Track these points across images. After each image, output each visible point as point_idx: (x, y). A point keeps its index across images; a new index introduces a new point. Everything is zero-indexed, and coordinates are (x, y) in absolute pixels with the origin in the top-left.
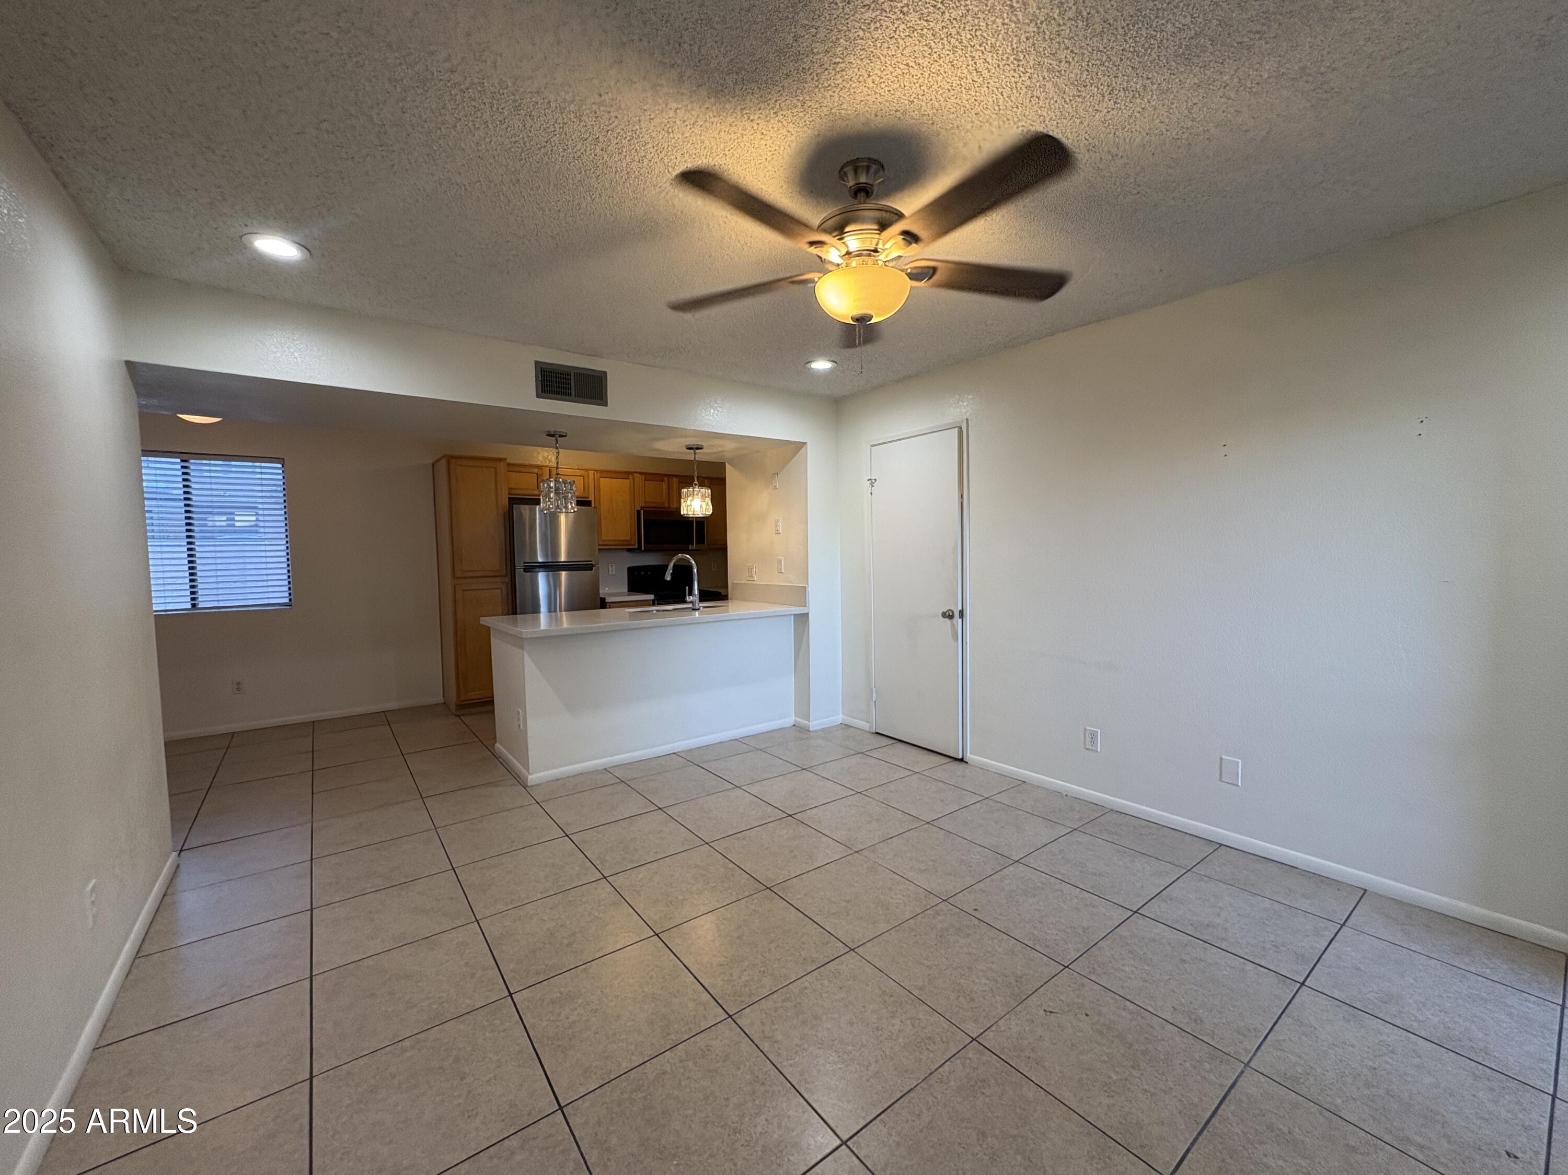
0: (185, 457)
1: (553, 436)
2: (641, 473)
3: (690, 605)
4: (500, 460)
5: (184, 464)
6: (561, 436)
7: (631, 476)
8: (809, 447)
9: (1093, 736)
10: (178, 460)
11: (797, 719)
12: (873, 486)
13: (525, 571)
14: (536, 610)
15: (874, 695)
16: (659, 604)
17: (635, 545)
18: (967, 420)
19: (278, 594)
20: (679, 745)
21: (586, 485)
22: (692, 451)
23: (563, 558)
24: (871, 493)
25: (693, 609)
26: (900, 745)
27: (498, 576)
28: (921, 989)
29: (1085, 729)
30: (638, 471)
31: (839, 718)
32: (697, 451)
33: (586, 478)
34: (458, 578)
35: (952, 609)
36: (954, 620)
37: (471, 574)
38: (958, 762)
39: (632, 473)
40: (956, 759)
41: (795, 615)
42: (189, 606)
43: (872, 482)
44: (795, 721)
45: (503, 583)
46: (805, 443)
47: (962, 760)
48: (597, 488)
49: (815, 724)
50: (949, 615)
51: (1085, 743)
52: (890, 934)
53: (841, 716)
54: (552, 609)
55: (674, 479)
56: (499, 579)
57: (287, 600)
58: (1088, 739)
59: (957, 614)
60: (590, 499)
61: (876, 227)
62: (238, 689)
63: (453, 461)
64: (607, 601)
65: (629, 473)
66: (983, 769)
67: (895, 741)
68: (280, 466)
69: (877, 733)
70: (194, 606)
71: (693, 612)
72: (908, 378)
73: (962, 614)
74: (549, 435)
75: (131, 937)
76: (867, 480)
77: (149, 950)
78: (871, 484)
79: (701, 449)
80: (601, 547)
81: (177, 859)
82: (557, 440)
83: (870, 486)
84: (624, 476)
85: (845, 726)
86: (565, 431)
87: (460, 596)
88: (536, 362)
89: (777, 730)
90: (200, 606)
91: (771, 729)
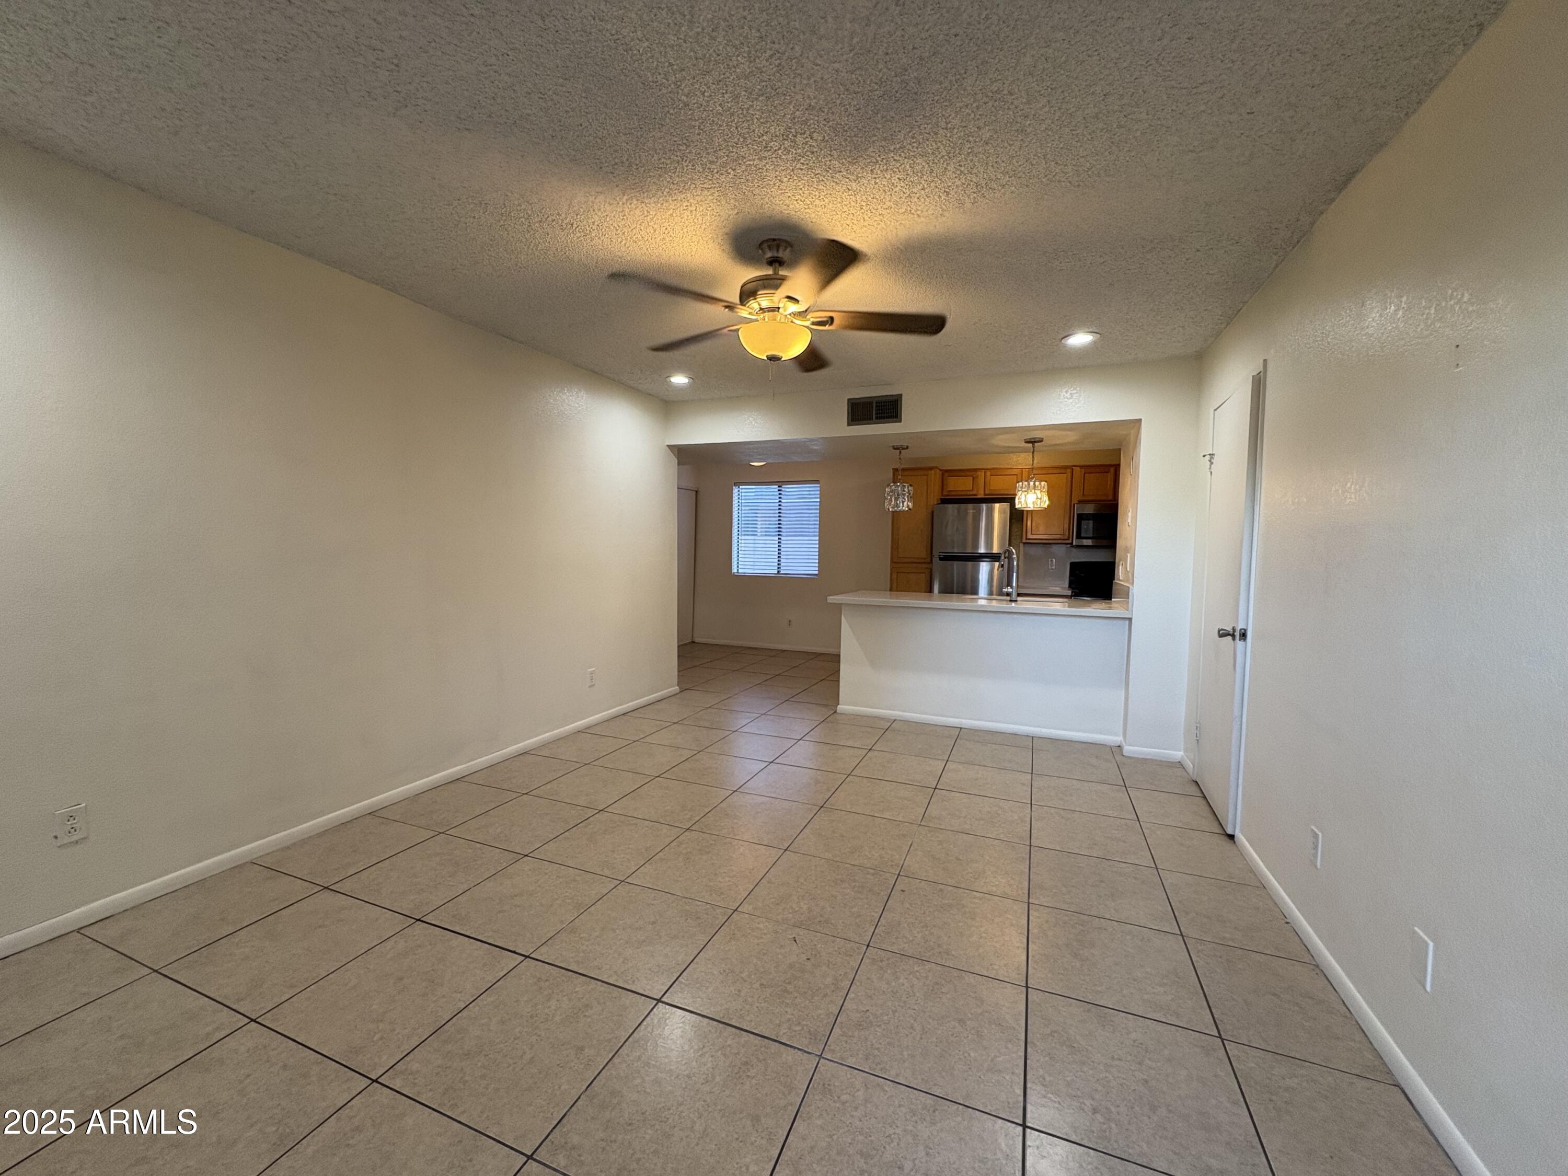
0: (780, 484)
1: (897, 449)
2: (1081, 467)
4: (931, 468)
5: (780, 488)
6: (903, 449)
8: (1143, 424)
9: (1317, 840)
10: (776, 486)
11: (1123, 741)
12: (1212, 463)
13: (941, 559)
14: (977, 591)
15: (1197, 732)
17: (1068, 539)
19: (814, 569)
22: (1030, 445)
23: (995, 551)
24: (1211, 473)
27: (925, 563)
29: (1311, 828)
30: (1078, 464)
31: (1178, 754)
33: (1019, 476)
34: (895, 563)
35: (1234, 627)
36: (1235, 641)
37: (906, 560)
38: (1223, 838)
40: (1226, 834)
41: (1124, 620)
42: (778, 572)
43: (1209, 458)
44: (1119, 741)
45: (927, 568)
46: (1140, 420)
47: (1233, 838)
53: (1182, 753)
56: (923, 565)
57: (817, 572)
59: (1237, 634)
62: (790, 624)
65: (1066, 467)
67: (1201, 795)
68: (819, 486)
69: (1196, 782)
73: (1243, 636)
74: (895, 449)
75: (625, 706)
76: (1204, 456)
77: (629, 714)
78: (1210, 461)
79: (1042, 441)
80: (1028, 541)
81: (678, 691)
82: (900, 452)
83: (1209, 463)
84: (1063, 471)
85: (1180, 765)
86: (905, 444)
87: (895, 576)
88: (848, 400)
89: (1091, 743)
90: (782, 572)
91: (1085, 740)
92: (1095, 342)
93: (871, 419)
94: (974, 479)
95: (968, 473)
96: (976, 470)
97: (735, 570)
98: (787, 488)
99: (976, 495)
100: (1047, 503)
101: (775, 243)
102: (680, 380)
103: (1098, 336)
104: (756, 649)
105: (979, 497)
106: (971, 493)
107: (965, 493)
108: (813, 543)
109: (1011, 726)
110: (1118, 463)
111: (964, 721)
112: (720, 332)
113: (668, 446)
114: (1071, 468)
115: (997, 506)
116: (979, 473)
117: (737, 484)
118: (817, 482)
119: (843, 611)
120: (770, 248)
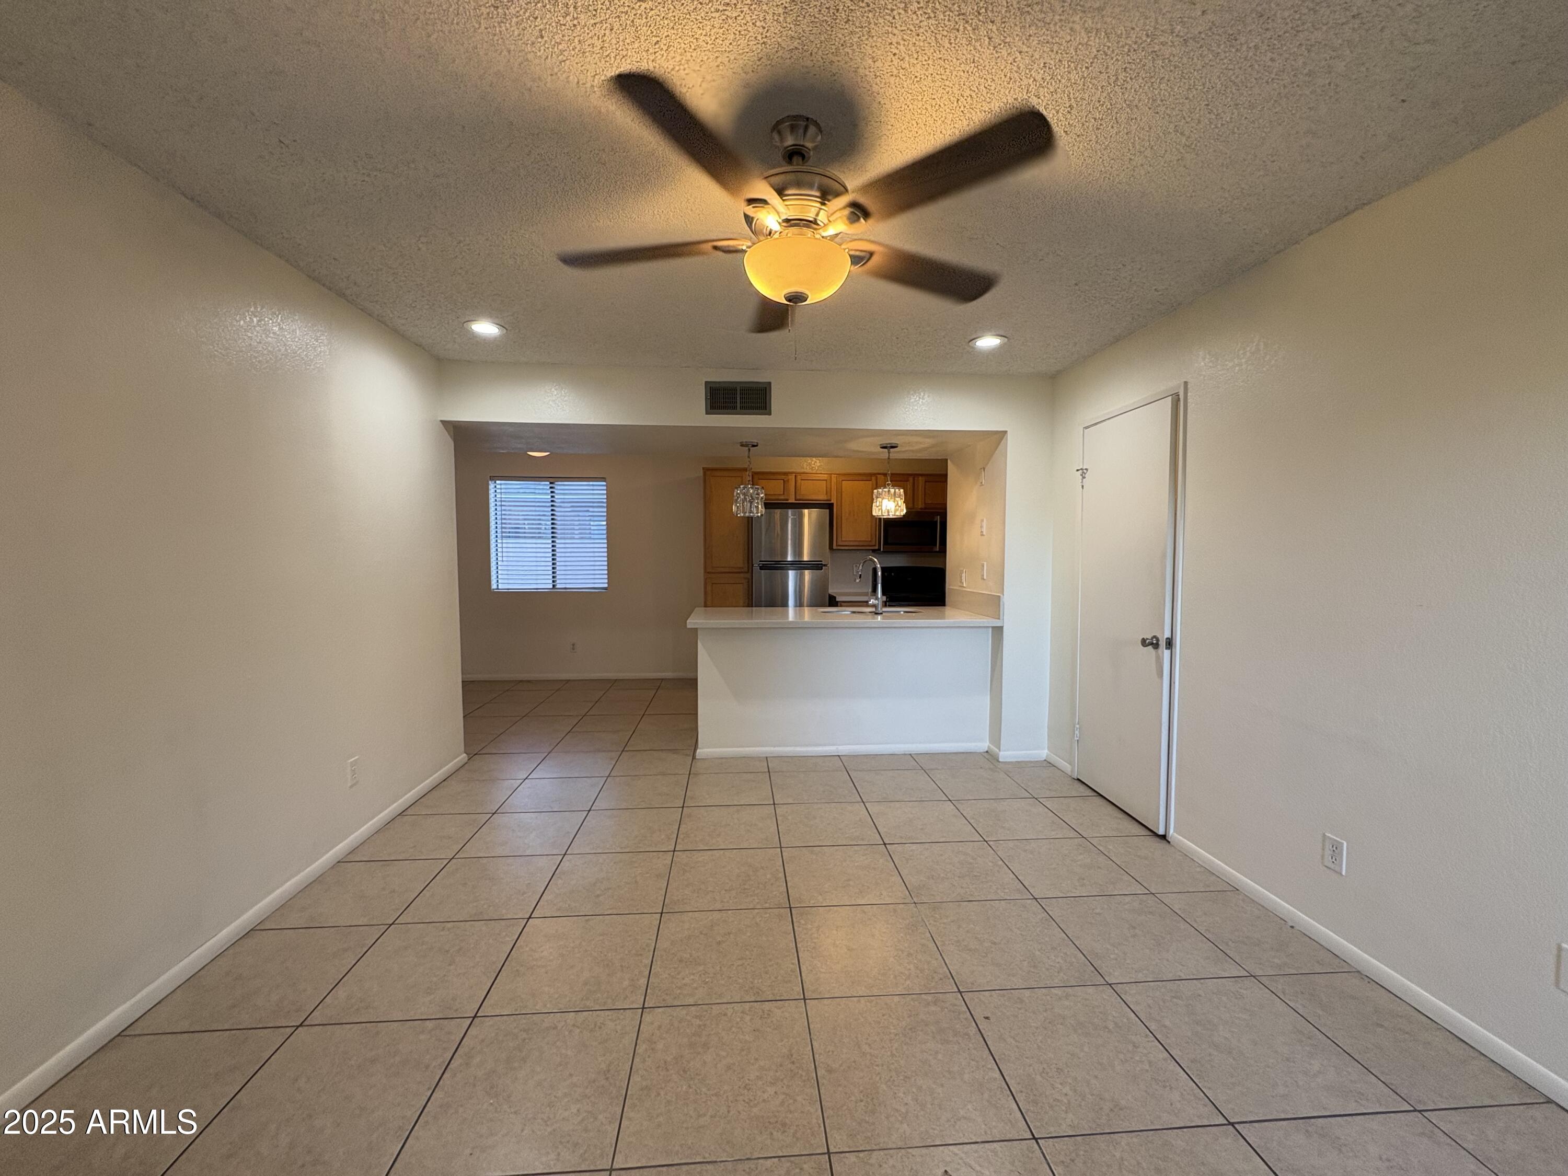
0: (552, 480)
1: (746, 446)
2: (885, 474)
3: (873, 609)
4: (745, 470)
5: (552, 485)
6: (754, 446)
7: (873, 478)
8: (1010, 437)
9: (1336, 848)
10: (548, 483)
11: (992, 747)
12: (1084, 478)
13: (761, 568)
14: (785, 604)
15: (1077, 732)
16: (890, 606)
17: (875, 546)
18: (1186, 383)
19: (601, 581)
20: (844, 749)
21: (829, 490)
22: (886, 450)
23: (806, 558)
24: (1083, 486)
25: (876, 614)
26: (1098, 800)
27: (742, 572)
28: (830, 1071)
29: (1324, 835)
30: (883, 472)
31: (1043, 753)
32: (891, 450)
33: (829, 481)
34: (710, 573)
35: (1158, 636)
36: (1160, 650)
37: (723, 570)
38: (1158, 839)
39: (875, 474)
40: (1156, 835)
41: (993, 627)
42: (551, 587)
43: (1083, 472)
44: (989, 747)
45: (745, 578)
46: (1005, 432)
47: (1164, 837)
48: (840, 491)
49: (1006, 754)
50: (1154, 643)
51: (1323, 856)
52: (859, 1001)
53: (1046, 751)
54: (799, 604)
55: (920, 478)
56: (742, 575)
57: (606, 585)
58: (1328, 853)
59: (1163, 643)
60: (832, 502)
61: (818, 194)
62: (573, 649)
63: (708, 473)
64: (837, 600)
65: (871, 475)
66: (1186, 856)
67: (1095, 794)
68: (604, 483)
69: (1078, 780)
70: (554, 586)
71: (876, 616)
72: (1117, 339)
73: (1170, 644)
74: (742, 445)
75: (400, 801)
76: (1078, 470)
77: (409, 812)
78: (1082, 475)
79: (896, 447)
80: (839, 548)
81: (467, 759)
82: (749, 450)
83: (1081, 477)
84: (869, 478)
85: (1048, 764)
86: (755, 441)
87: (709, 588)
88: (706, 382)
89: (963, 753)
90: (557, 587)
91: (955, 751)
92: (1001, 347)
93: (735, 408)
94: (785, 482)
95: (779, 477)
96: (786, 474)
97: (494, 586)
98: (560, 486)
99: (787, 500)
100: (905, 511)
101: (799, 123)
102: (485, 328)
103: (1006, 339)
104: (529, 681)
105: (790, 501)
106: (782, 497)
107: (776, 497)
108: (599, 548)
109: (888, 746)
110: (945, 473)
111: (841, 748)
112: (697, 246)
113: (441, 421)
114: (915, 476)
115: (806, 511)
116: (790, 477)
117: (494, 478)
118: (603, 479)
119: (700, 637)
120: (793, 128)
